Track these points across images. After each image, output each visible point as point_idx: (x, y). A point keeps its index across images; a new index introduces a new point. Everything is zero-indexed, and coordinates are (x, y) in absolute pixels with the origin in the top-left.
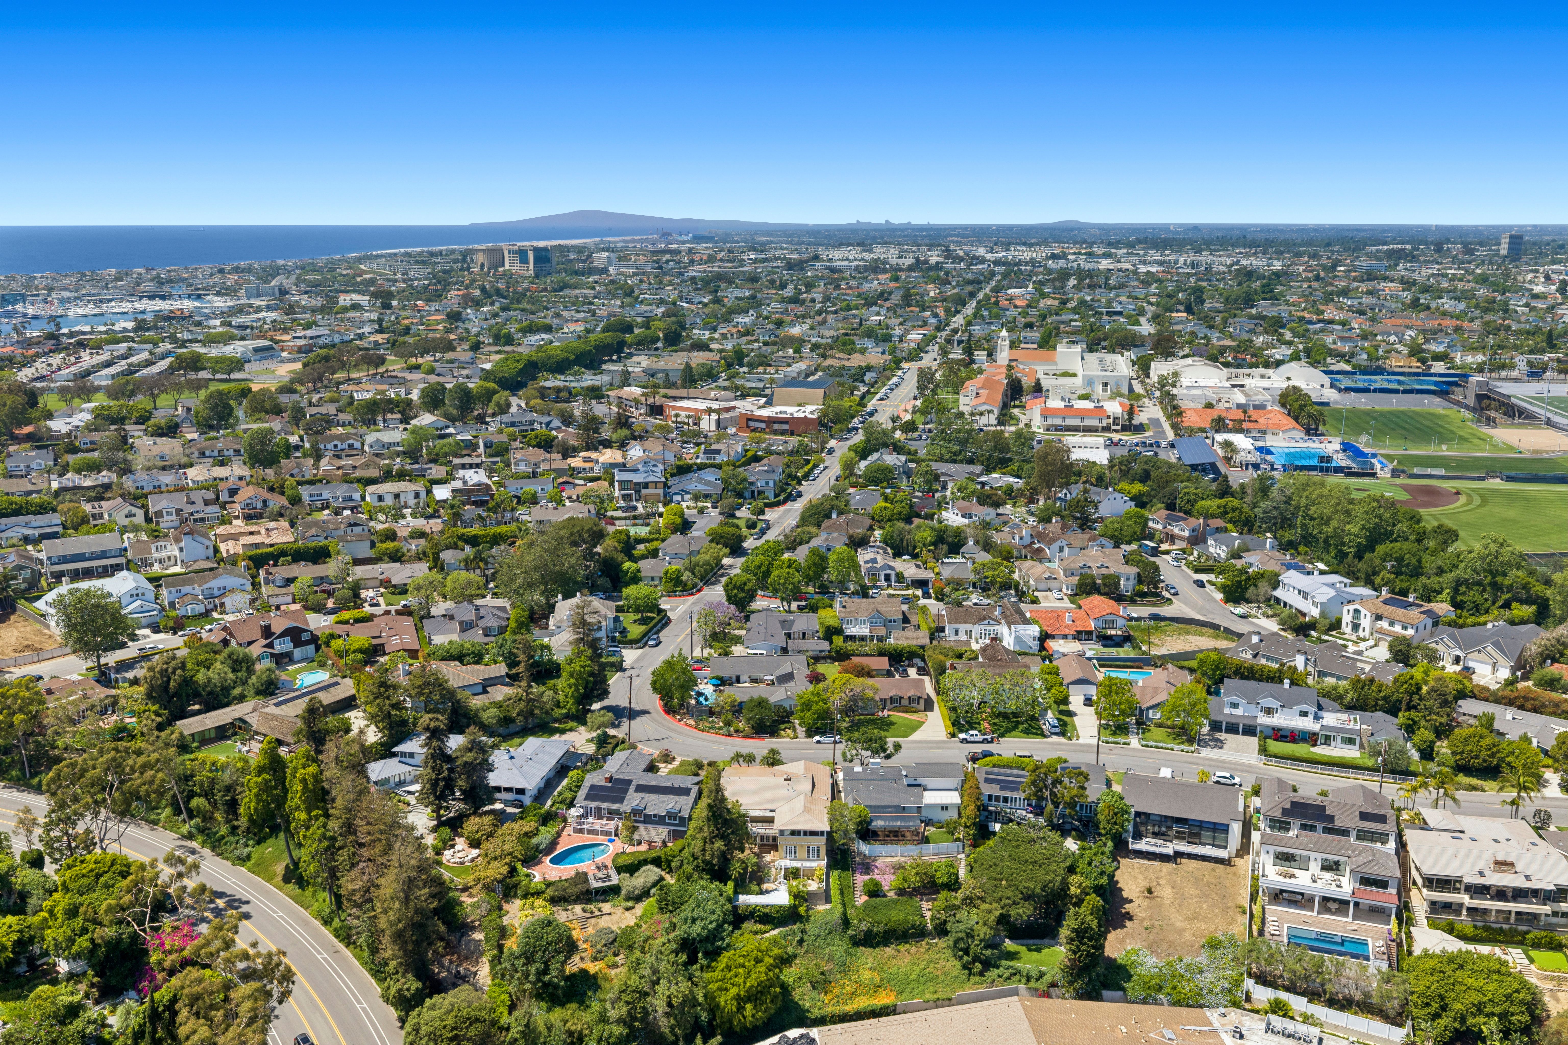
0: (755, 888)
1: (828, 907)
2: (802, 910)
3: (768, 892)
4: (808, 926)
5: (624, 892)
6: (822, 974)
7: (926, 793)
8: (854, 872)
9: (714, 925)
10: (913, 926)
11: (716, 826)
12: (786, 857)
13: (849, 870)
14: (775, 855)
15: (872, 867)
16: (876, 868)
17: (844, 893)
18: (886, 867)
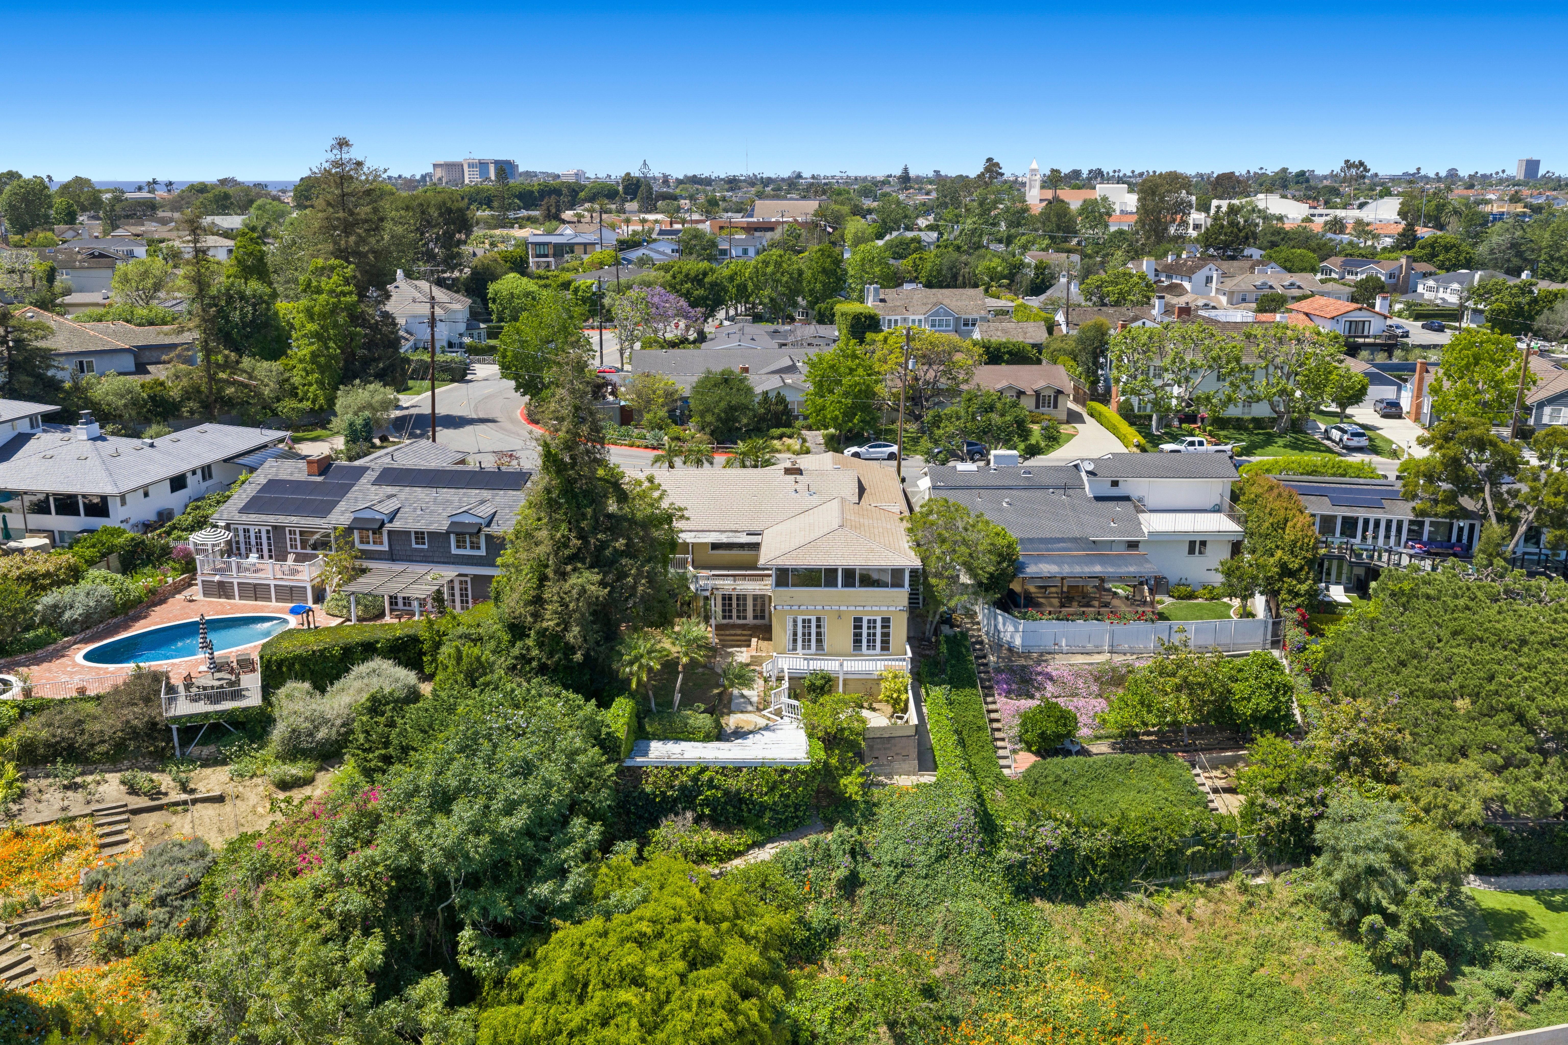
0: (701, 720)
1: (928, 778)
2: (850, 784)
3: (739, 734)
4: (872, 837)
5: (278, 733)
6: (928, 992)
7: (1143, 517)
8: (988, 691)
9: (519, 819)
10: (1197, 837)
11: (574, 524)
12: (795, 649)
13: (974, 686)
14: (764, 644)
15: (1040, 674)
16: (1051, 678)
17: (968, 742)
18: (1077, 675)
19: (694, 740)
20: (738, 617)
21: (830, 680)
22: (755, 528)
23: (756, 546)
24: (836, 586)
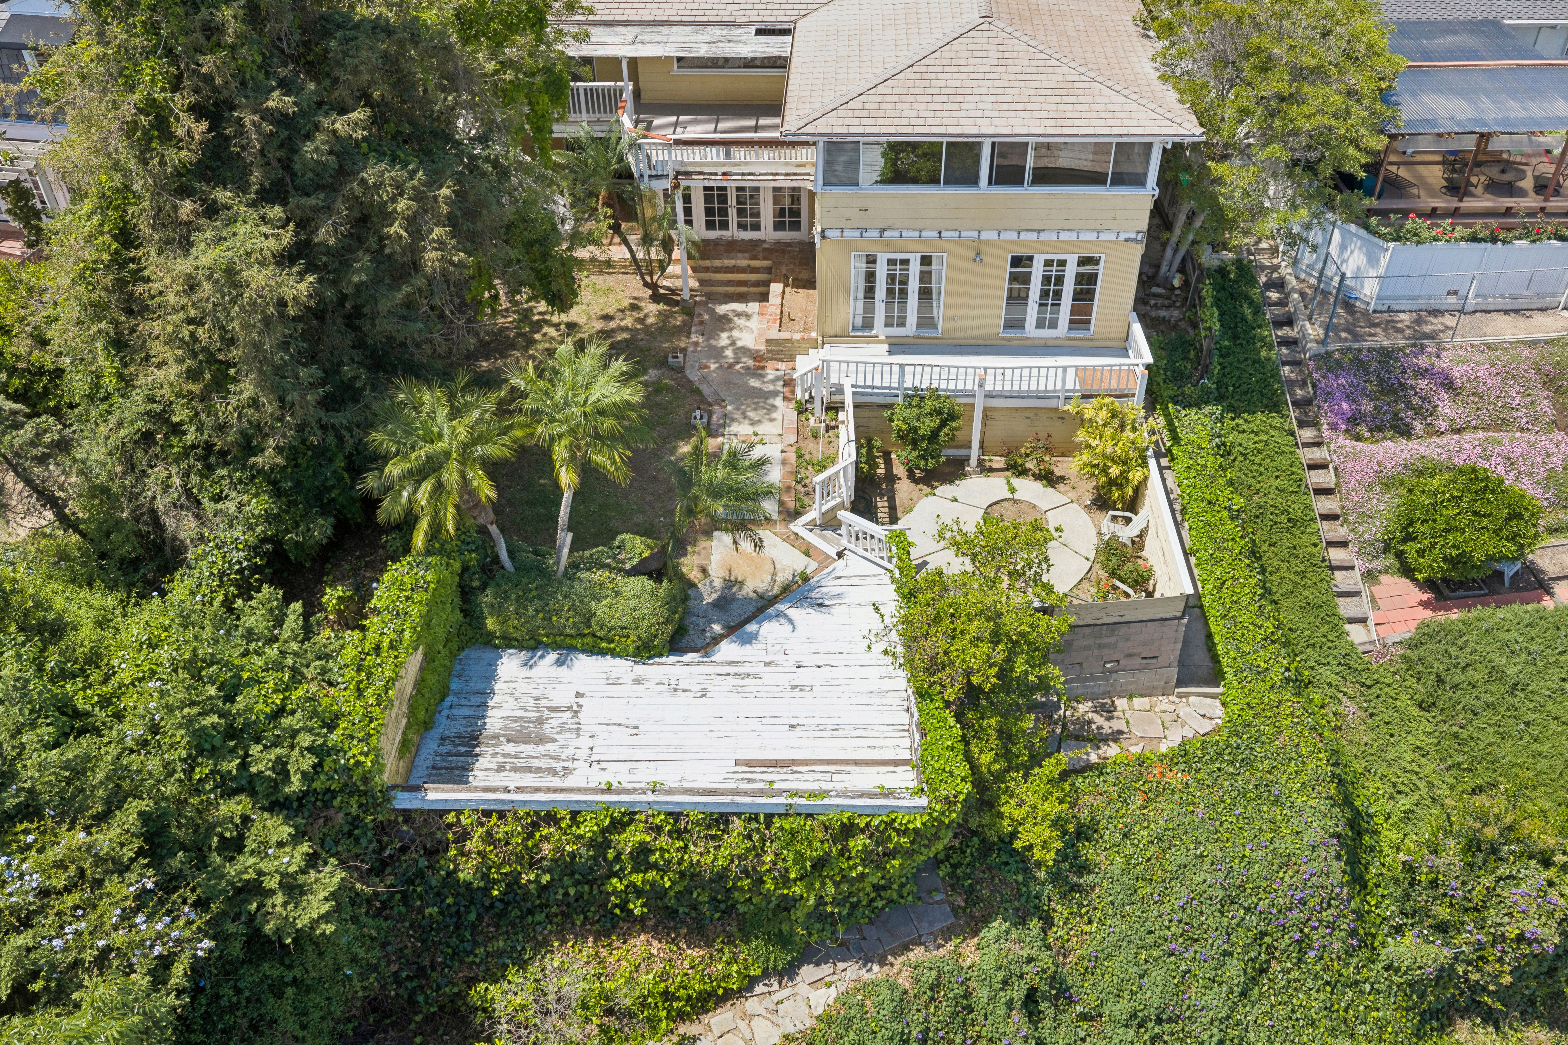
8: (1304, 412)
12: (868, 324)
13: (1274, 406)
14: (798, 299)
15: (1422, 373)
16: (1448, 384)
17: (1269, 556)
18: (1509, 375)
19: (614, 654)
20: (742, 226)
21: (952, 416)
22: (778, 16)
23: (780, 63)
24: (974, 180)
